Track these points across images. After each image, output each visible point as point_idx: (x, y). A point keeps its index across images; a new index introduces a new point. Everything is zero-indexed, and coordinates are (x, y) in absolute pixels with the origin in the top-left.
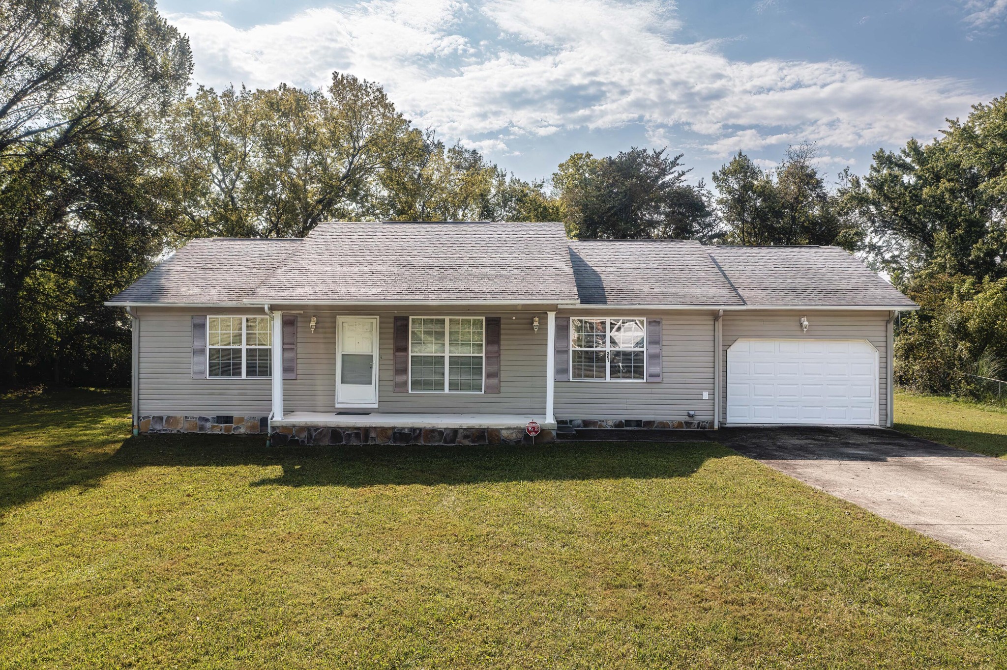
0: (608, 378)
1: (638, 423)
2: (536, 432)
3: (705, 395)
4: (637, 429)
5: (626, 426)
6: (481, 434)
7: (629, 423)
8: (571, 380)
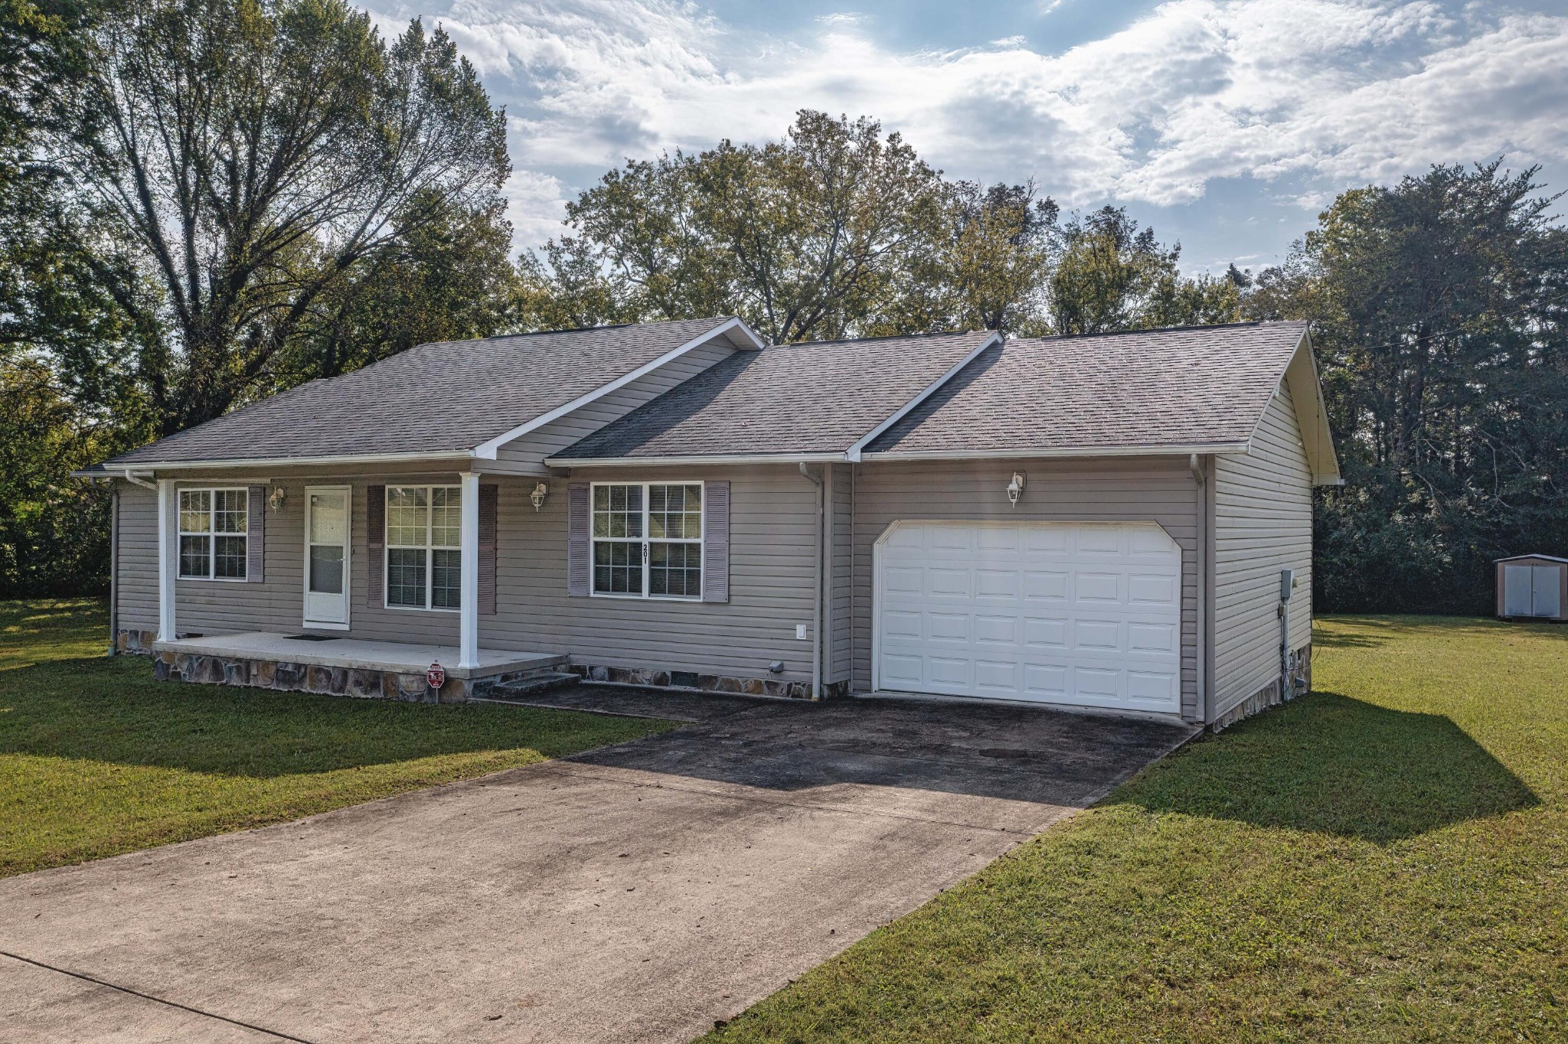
0: (645, 594)
1: (692, 678)
2: (440, 682)
3: (801, 631)
4: (689, 689)
5: (674, 683)
6: (374, 678)
7: (678, 677)
8: (592, 595)
